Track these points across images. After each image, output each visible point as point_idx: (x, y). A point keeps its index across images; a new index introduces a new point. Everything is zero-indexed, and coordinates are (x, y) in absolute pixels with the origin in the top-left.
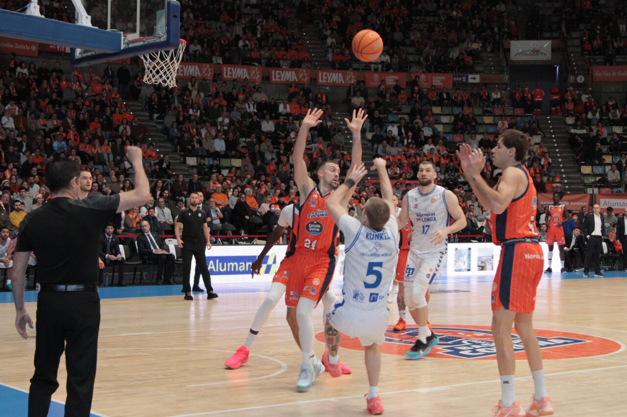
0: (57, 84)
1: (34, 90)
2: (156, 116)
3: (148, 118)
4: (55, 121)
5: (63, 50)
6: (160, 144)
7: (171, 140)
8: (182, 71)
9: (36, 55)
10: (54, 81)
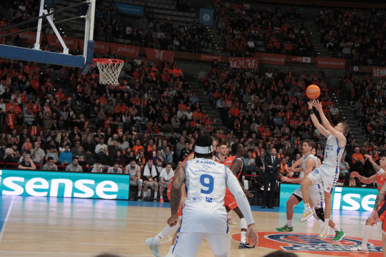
0: (289, 82)
1: (274, 86)
2: (351, 102)
4: (280, 106)
5: (301, 61)
6: (351, 121)
7: (357, 118)
8: (379, 73)
9: (283, 64)
10: (287, 80)
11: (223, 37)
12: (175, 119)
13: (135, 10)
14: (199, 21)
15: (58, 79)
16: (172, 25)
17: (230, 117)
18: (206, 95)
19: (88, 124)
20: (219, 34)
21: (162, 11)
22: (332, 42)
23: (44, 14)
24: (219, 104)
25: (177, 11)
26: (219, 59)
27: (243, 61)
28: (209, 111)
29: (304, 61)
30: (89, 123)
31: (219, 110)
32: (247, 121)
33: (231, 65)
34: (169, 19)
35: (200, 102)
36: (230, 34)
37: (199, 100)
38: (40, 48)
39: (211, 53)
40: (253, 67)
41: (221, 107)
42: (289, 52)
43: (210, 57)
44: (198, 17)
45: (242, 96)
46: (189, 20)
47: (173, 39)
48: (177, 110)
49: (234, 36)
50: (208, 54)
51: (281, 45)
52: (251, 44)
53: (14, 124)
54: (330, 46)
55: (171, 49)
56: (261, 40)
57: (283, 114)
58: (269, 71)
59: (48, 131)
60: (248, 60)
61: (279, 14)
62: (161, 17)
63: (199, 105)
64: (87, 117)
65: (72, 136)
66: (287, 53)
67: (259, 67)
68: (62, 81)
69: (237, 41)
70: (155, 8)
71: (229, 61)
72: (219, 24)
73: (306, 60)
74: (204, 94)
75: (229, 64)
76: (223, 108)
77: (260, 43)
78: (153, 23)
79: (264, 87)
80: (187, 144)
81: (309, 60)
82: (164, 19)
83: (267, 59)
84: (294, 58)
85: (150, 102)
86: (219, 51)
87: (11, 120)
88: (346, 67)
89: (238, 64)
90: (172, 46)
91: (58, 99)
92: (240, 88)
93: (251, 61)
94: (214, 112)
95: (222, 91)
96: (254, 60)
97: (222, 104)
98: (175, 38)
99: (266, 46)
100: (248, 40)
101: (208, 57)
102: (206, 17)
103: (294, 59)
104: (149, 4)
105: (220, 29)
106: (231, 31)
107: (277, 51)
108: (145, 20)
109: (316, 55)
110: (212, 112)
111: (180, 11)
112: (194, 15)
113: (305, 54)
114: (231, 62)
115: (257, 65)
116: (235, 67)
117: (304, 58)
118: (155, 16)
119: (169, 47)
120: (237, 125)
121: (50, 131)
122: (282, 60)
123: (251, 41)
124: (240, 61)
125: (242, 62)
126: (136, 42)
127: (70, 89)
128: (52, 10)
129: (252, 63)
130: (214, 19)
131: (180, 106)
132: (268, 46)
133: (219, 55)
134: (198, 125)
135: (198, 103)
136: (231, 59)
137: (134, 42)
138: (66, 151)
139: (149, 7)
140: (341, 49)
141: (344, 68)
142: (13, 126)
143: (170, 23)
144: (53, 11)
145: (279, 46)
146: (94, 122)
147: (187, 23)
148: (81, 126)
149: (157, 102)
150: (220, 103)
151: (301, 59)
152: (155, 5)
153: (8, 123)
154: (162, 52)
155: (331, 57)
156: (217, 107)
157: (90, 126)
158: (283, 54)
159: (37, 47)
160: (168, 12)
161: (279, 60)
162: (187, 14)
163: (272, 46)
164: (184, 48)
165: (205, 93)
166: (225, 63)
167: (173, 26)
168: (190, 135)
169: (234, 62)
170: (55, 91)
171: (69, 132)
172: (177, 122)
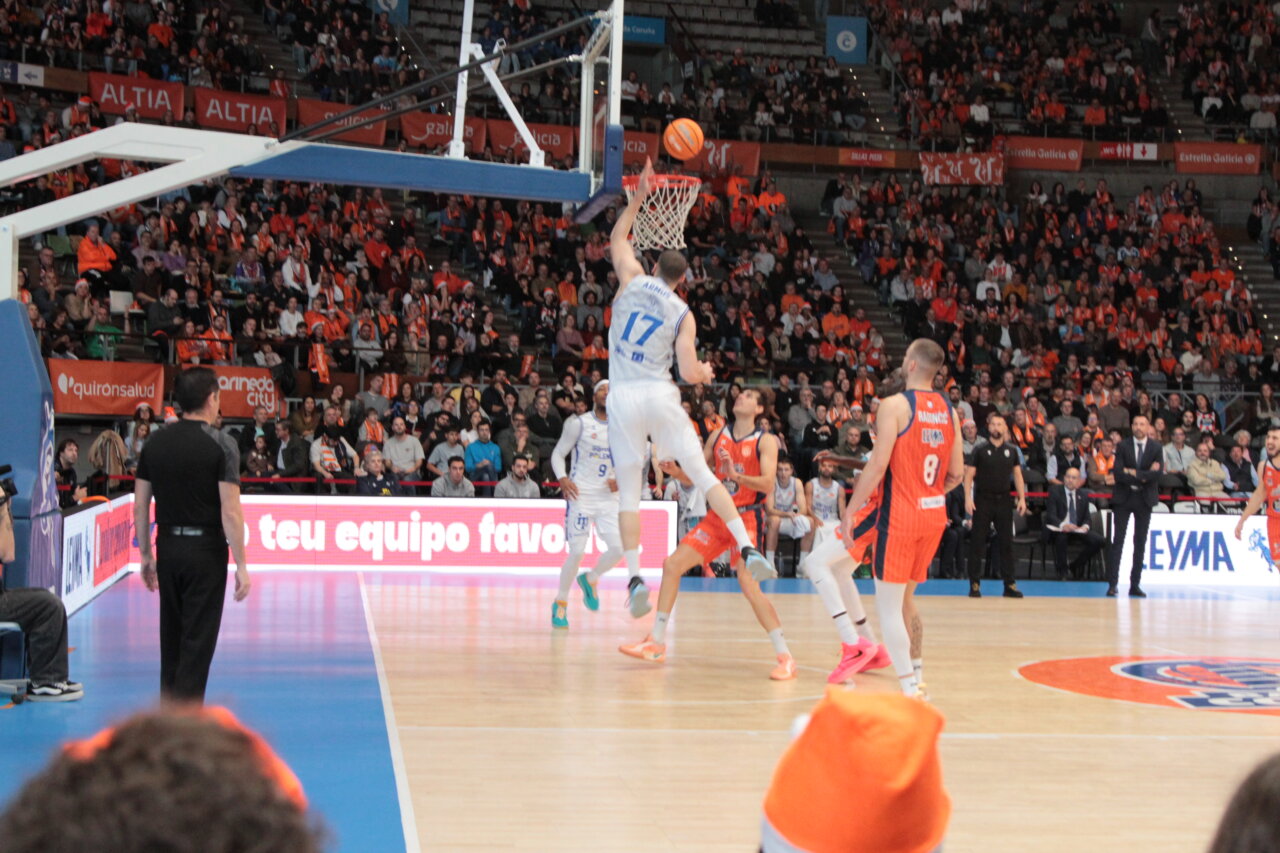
0: (1098, 220)
1: (1051, 231)
3: (1271, 277)
5: (1128, 155)
9: (1078, 167)
10: (1093, 214)
11: (897, 95)
12: (779, 338)
13: (639, 31)
14: (824, 53)
15: (438, 237)
16: (748, 67)
17: (933, 326)
18: (857, 265)
19: (533, 362)
20: (886, 87)
21: (718, 30)
22: (1216, 95)
23: (472, 58)
24: (898, 291)
25: (761, 27)
26: (891, 161)
27: (960, 163)
28: (871, 313)
29: (1138, 155)
30: (535, 359)
31: (898, 308)
32: (986, 338)
33: (925, 177)
34: (738, 51)
35: (842, 286)
36: (916, 87)
37: (837, 282)
38: (466, 154)
39: (867, 144)
40: (990, 178)
41: (904, 298)
42: (1094, 133)
43: (864, 157)
44: (821, 40)
45: (962, 265)
46: (796, 50)
47: (753, 109)
48: (779, 314)
49: (928, 91)
50: (856, 146)
51: (1069, 111)
52: (980, 113)
53: (330, 368)
54: (1213, 107)
55: (750, 137)
56: (1008, 100)
57: (1088, 313)
58: (1036, 188)
59: (424, 384)
60: (974, 161)
61: (1059, 21)
62: (715, 45)
63: (843, 295)
64: (527, 340)
65: (490, 399)
66: (1087, 133)
67: (1006, 177)
68: (450, 242)
69: (939, 106)
70: (697, 21)
71: (919, 163)
72: (884, 58)
73: (1144, 152)
74: (851, 261)
75: (918, 173)
76: (911, 302)
77: (1005, 108)
78: (695, 65)
79: (1024, 237)
80: (822, 408)
81: (1152, 151)
82: (723, 53)
83: (1028, 153)
84: (1108, 146)
85: (700, 292)
86: (887, 138)
87: (320, 357)
88: (1262, 166)
89: (945, 171)
90: (754, 130)
91: (444, 293)
92: (954, 241)
93: (984, 162)
94: (884, 314)
95: (904, 254)
96: (991, 161)
97: (907, 292)
98: (761, 106)
99: (1024, 117)
100: (969, 101)
101: (856, 156)
102: (847, 40)
103: (1107, 151)
104: (680, 11)
105: (888, 74)
106: (919, 76)
107: (1058, 131)
108: (671, 57)
109: (1172, 137)
110: (878, 313)
111: (767, 25)
112: (808, 36)
113: (1139, 135)
114: (924, 167)
115: (999, 173)
116: (937, 181)
117: (1138, 147)
118: (700, 43)
119: (743, 131)
120: (958, 348)
121: (430, 384)
122: (1074, 155)
123: (979, 105)
124: (949, 163)
125: (956, 164)
126: (649, 120)
127: (473, 265)
128: (501, 44)
129: (986, 169)
130: (869, 45)
131: (785, 300)
132: (1029, 116)
133: (889, 149)
134: (841, 353)
135: (838, 290)
136: (924, 157)
137: (644, 122)
138: (481, 441)
139: (680, 20)
140: (1246, 116)
141: (1256, 171)
142: (327, 373)
143: (742, 61)
144: (505, 46)
145: (1063, 116)
146: (546, 355)
147: (793, 59)
148: (513, 366)
149: (718, 291)
150: (901, 287)
151: (1128, 149)
152: (695, 13)
153: (314, 366)
154: (726, 146)
155: (1219, 139)
156: (893, 300)
157: (538, 366)
158: (1075, 137)
159: (457, 150)
160: (736, 31)
161: (1063, 156)
162: (789, 35)
163: (1040, 114)
164: (784, 132)
165: (854, 261)
166: (906, 171)
167: (752, 69)
168: (828, 384)
169: (933, 165)
170: (434, 271)
171: (483, 387)
172: (783, 347)
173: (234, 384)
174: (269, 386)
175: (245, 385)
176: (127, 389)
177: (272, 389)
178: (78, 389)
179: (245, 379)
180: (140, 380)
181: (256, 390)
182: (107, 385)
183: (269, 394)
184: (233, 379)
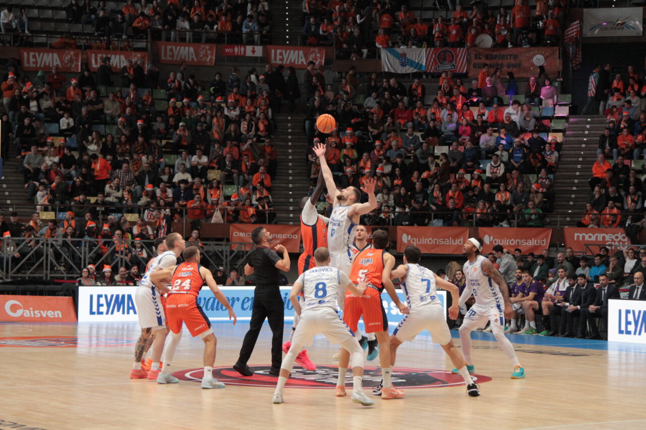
173: (597, 237)
174: (624, 238)
175: (604, 237)
176: (526, 242)
177: (626, 239)
178: (495, 242)
179: (605, 235)
180: (535, 237)
181: (613, 240)
182: (513, 240)
183: (624, 243)
184: (596, 235)
